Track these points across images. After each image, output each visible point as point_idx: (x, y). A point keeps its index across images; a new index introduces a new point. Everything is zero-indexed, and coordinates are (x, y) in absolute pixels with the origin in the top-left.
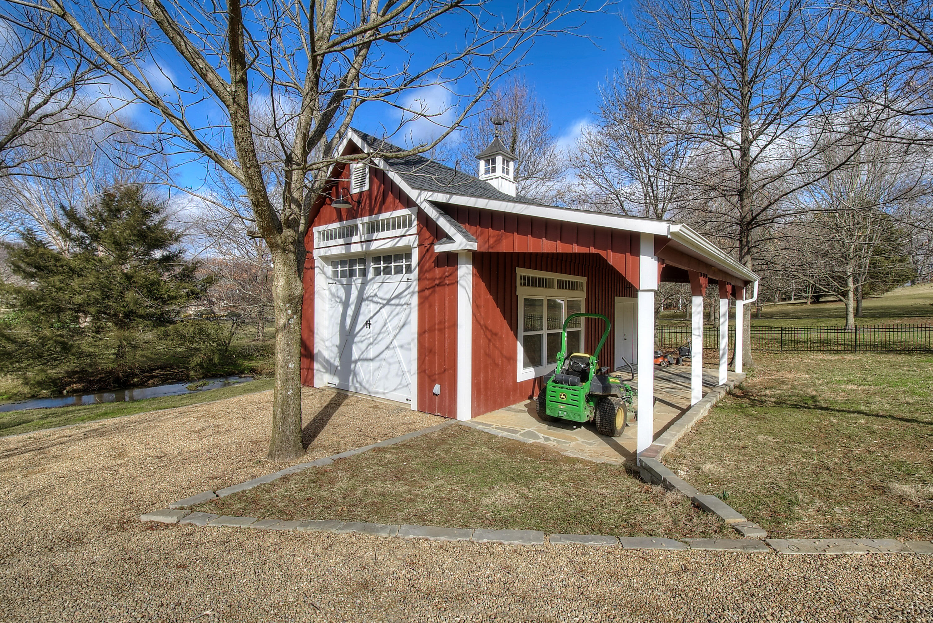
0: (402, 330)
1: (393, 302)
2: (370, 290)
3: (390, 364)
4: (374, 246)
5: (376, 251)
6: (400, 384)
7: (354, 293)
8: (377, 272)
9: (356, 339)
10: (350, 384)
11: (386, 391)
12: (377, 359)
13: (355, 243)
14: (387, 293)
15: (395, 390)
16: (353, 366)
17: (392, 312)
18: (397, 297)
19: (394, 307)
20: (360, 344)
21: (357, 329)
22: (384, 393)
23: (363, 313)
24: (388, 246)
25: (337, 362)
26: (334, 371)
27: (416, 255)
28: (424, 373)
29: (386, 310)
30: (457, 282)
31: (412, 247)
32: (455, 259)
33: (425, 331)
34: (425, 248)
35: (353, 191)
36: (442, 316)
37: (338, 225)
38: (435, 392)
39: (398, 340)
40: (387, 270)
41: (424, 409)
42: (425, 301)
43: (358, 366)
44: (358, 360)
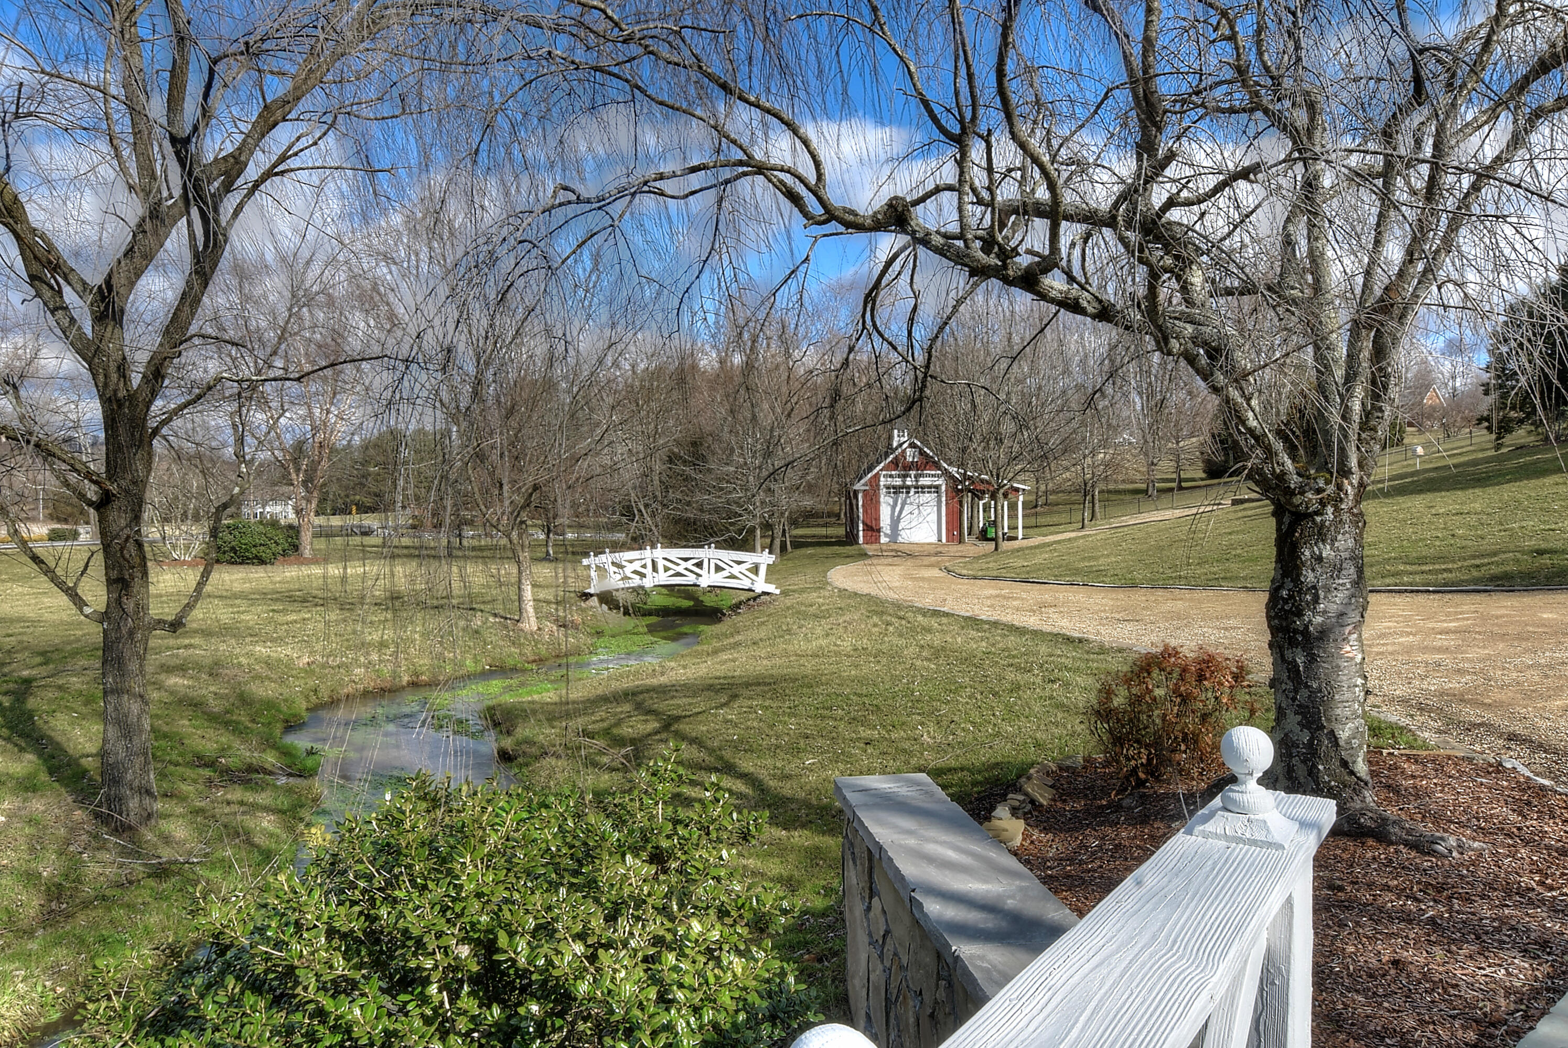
0: (930, 515)
1: (925, 504)
2: (911, 499)
3: (924, 528)
4: (921, 482)
5: (923, 484)
6: (930, 535)
7: (900, 503)
8: (915, 493)
9: (901, 521)
10: (897, 539)
12: (915, 528)
13: (909, 480)
14: (921, 500)
15: (927, 538)
16: (900, 532)
17: (924, 508)
18: (928, 502)
19: (925, 506)
20: (904, 523)
21: (902, 516)
22: (922, 540)
23: (906, 509)
24: (930, 483)
25: (889, 532)
26: (886, 535)
27: (943, 488)
28: (947, 529)
29: (921, 508)
30: (962, 497)
31: (941, 485)
32: (960, 491)
33: (947, 515)
34: (947, 486)
35: (908, 459)
36: (955, 510)
37: (898, 472)
38: (954, 534)
39: (928, 519)
40: (923, 492)
41: (947, 540)
42: (947, 504)
43: (902, 532)
44: (903, 529)
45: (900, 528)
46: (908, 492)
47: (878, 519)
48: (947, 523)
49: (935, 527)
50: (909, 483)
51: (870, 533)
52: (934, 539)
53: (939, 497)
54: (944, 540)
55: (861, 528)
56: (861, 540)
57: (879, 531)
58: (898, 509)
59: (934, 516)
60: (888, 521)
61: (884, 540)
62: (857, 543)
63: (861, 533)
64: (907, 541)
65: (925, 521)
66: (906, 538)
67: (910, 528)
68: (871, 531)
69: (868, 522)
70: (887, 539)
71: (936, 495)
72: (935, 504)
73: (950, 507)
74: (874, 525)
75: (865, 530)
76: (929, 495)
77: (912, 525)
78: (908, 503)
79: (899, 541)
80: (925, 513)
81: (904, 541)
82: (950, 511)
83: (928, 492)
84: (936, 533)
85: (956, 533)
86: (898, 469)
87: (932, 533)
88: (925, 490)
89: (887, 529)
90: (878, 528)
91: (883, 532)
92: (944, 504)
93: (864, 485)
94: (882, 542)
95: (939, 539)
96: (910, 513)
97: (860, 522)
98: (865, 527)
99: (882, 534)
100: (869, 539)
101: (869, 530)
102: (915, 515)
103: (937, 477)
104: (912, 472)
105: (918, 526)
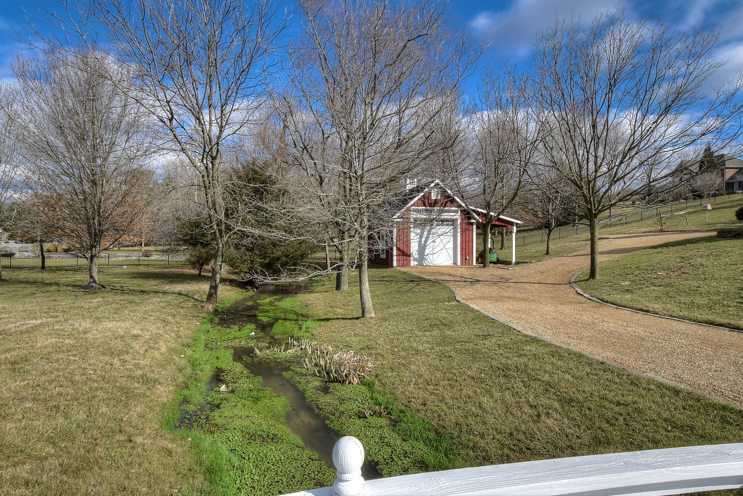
0: (448, 243)
2: (434, 231)
3: (443, 254)
5: (444, 218)
6: (447, 260)
7: (425, 233)
8: (437, 225)
9: (427, 247)
10: (424, 263)
11: (442, 262)
12: (437, 253)
13: (433, 215)
14: (441, 231)
15: (445, 261)
16: (425, 257)
17: (444, 238)
18: (447, 233)
19: (445, 236)
20: (429, 249)
21: (427, 244)
22: (440, 264)
23: (430, 238)
24: (449, 217)
25: (417, 256)
26: (415, 259)
27: (459, 221)
28: (462, 254)
29: (441, 237)
30: (473, 230)
31: (458, 219)
32: (472, 224)
33: (462, 243)
34: (462, 219)
35: (432, 198)
36: (467, 239)
37: (424, 208)
38: (466, 259)
39: (446, 247)
40: (442, 225)
41: (462, 264)
42: (462, 235)
43: (427, 256)
44: (428, 255)
45: (426, 254)
46: (432, 225)
47: (408, 246)
48: (462, 249)
49: (451, 252)
50: (433, 217)
51: (402, 258)
52: (450, 263)
53: (455, 229)
54: (459, 264)
55: (395, 254)
56: (395, 264)
57: (409, 256)
58: (423, 239)
59: (451, 244)
60: (417, 248)
61: (413, 263)
62: (392, 266)
63: (395, 258)
64: (431, 265)
65: (444, 248)
66: (430, 262)
67: (433, 254)
68: (403, 255)
69: (402, 248)
70: (416, 263)
71: (452, 227)
72: (452, 234)
73: (464, 237)
74: (405, 251)
75: (399, 255)
76: (447, 227)
77: (435, 251)
78: (432, 233)
79: (425, 265)
80: (444, 242)
81: (428, 264)
82: (464, 241)
83: (447, 225)
84: (452, 257)
85: (468, 258)
86: (425, 205)
87: (449, 258)
88: (445, 223)
89: (416, 254)
90: (408, 253)
91: (412, 256)
92: (459, 234)
93: (399, 218)
94: (412, 265)
95: (455, 263)
96: (433, 241)
97: (395, 248)
98: (399, 252)
99: (412, 258)
100: (401, 262)
101: (402, 255)
102: (437, 243)
103: (455, 212)
104: (435, 208)
105: (439, 252)
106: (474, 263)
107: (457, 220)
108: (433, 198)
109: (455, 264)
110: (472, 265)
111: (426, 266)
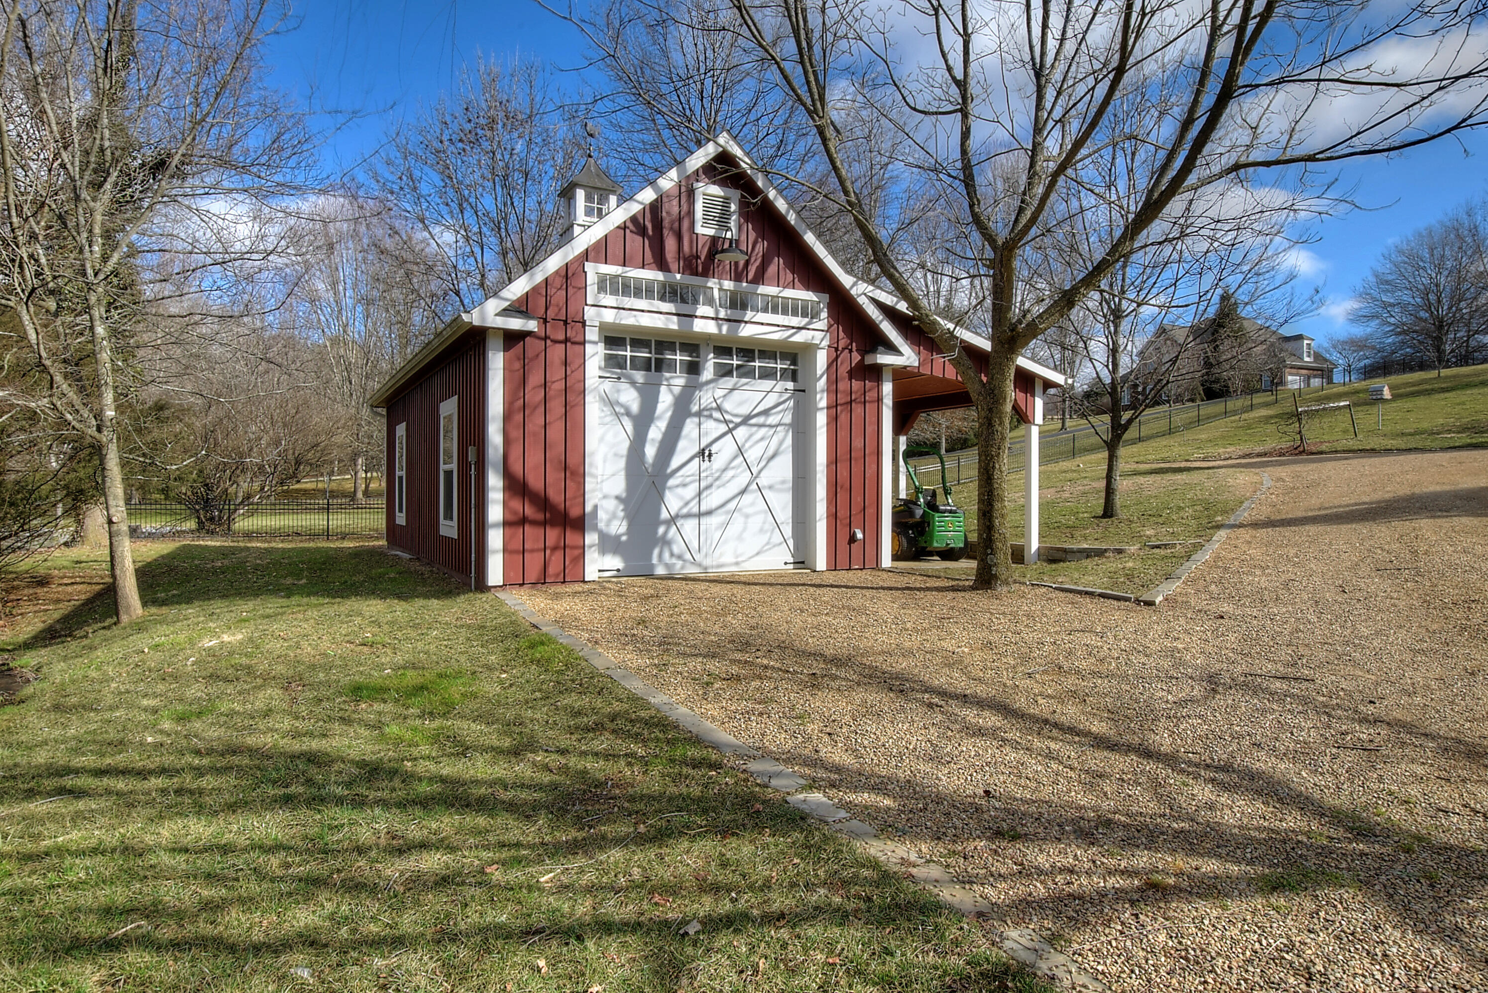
0: (772, 464)
1: (753, 421)
2: (705, 398)
3: (747, 516)
4: (746, 331)
5: (750, 339)
6: (768, 543)
7: (665, 400)
8: (725, 372)
9: (671, 482)
10: (655, 560)
11: (740, 559)
12: (720, 511)
13: (702, 317)
14: (741, 404)
15: (758, 554)
16: (661, 530)
17: (751, 436)
18: (766, 412)
19: (755, 429)
20: (680, 490)
21: (675, 463)
22: (737, 564)
23: (687, 436)
24: (776, 336)
25: (618, 527)
26: (609, 544)
27: (822, 359)
28: (833, 517)
29: (741, 433)
30: (879, 400)
31: (817, 347)
32: (875, 373)
33: (833, 461)
34: (835, 351)
35: (700, 229)
36: (858, 443)
37: (659, 276)
38: (852, 539)
39: (763, 481)
40: (746, 372)
41: (834, 565)
42: (833, 420)
43: (673, 529)
44: (673, 520)
45: (664, 515)
46: (693, 369)
47: (573, 471)
48: (834, 490)
50: (704, 326)
51: (535, 536)
52: (779, 558)
53: (802, 393)
54: (821, 563)
55: (495, 512)
56: (495, 573)
57: (577, 524)
58: (656, 432)
59: (783, 468)
60: (619, 485)
61: (599, 565)
62: (481, 586)
63: (495, 539)
64: (691, 570)
65: (754, 486)
66: (688, 556)
67: (699, 515)
68: (544, 524)
69: (535, 482)
70: (614, 562)
71: (790, 385)
72: (788, 419)
73: (843, 434)
74: (555, 496)
75: (523, 521)
76: (768, 384)
77: (712, 500)
78: (695, 408)
79: (660, 571)
80: (753, 454)
81: (678, 567)
82: (843, 449)
83: (767, 374)
84: (788, 530)
85: (860, 535)
86: (662, 264)
87: (777, 538)
88: (757, 364)
89: (614, 516)
90: (574, 512)
91: (595, 528)
92: (821, 419)
93: (519, 308)
94: (591, 573)
95: (802, 561)
96: (702, 452)
97: (495, 481)
98: (517, 504)
99: (591, 538)
100: (534, 562)
101: (534, 523)
102: (718, 462)
103: (804, 315)
104: (712, 283)
105: (732, 506)
106: (887, 561)
107: (809, 349)
108: (705, 230)
109: (800, 563)
110: (877, 567)
111: (670, 577)
